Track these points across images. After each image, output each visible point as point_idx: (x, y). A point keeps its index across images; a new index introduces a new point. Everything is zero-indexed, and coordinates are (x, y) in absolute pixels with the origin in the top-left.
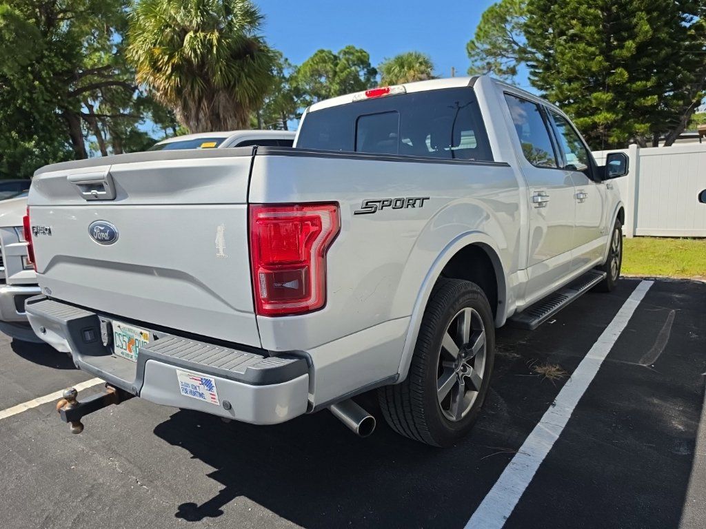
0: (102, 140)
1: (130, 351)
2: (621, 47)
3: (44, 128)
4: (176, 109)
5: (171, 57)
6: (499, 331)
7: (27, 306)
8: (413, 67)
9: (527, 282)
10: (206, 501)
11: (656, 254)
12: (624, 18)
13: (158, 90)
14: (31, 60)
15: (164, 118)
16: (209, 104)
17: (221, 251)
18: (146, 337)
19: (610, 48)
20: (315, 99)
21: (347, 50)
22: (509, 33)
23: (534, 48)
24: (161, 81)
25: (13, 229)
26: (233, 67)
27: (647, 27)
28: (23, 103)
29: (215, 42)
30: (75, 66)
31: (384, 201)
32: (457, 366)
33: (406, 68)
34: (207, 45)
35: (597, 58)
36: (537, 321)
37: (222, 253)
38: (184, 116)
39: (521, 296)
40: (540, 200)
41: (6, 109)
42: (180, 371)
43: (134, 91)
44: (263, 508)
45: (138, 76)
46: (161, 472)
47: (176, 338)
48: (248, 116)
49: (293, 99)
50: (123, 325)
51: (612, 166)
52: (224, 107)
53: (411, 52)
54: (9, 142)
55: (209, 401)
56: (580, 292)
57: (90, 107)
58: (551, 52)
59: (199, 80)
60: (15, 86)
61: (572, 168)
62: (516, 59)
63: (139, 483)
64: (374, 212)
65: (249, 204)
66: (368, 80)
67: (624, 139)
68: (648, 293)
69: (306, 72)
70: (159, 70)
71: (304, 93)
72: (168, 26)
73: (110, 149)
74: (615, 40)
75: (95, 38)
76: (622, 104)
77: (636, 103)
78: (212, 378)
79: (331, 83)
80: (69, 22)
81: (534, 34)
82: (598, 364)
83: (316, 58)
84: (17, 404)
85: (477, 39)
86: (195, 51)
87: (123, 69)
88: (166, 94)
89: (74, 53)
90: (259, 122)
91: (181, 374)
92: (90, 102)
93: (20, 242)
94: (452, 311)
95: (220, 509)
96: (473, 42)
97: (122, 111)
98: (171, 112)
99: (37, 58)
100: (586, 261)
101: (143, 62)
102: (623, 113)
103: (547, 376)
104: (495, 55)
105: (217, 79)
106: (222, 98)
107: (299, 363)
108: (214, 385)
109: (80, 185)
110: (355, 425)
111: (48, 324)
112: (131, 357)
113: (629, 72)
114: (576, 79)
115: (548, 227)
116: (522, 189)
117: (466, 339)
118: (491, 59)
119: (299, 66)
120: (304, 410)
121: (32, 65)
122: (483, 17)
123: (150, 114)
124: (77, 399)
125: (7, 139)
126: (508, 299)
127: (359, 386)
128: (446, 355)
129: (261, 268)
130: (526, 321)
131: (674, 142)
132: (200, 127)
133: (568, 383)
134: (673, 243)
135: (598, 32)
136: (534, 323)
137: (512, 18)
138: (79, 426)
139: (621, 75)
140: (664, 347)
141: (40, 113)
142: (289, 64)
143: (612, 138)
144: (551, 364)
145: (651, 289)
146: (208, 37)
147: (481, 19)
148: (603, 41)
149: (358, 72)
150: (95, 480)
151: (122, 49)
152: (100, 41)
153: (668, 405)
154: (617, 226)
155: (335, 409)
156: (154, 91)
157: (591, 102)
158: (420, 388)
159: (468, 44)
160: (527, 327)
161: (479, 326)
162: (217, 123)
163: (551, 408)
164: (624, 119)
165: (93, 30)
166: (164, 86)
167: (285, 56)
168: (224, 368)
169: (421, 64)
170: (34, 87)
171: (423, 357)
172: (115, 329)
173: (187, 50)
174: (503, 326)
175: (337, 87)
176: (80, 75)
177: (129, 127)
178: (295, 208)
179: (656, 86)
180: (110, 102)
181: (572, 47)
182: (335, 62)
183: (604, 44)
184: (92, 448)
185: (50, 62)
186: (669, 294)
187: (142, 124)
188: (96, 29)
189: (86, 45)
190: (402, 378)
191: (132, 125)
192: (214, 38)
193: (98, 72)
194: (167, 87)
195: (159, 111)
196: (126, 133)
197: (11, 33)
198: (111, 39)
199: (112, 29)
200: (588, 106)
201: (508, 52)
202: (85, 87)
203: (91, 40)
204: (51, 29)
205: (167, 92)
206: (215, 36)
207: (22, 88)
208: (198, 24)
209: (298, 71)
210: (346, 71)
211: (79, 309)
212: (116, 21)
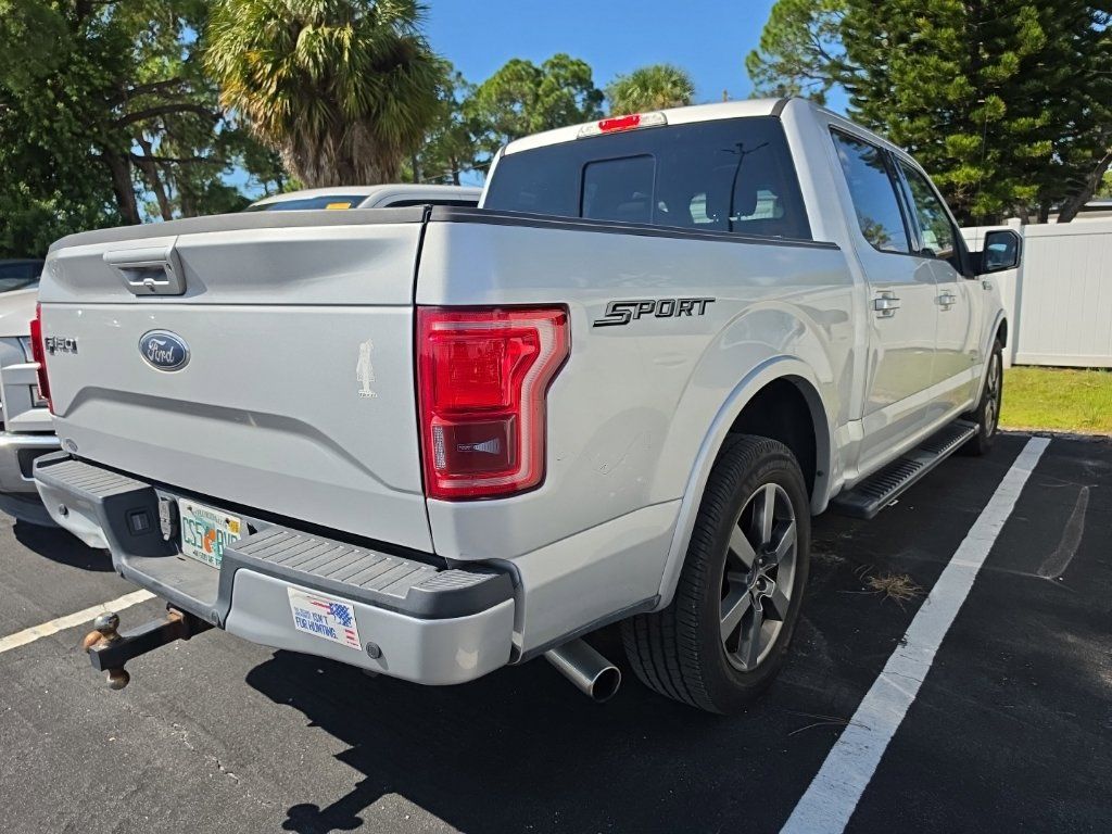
0: (165, 199)
1: (209, 550)
2: (996, 62)
3: (71, 177)
4: (283, 149)
5: (276, 66)
6: (818, 522)
7: (36, 470)
8: (662, 89)
9: (862, 441)
10: (334, 800)
11: (1048, 395)
12: (1000, 15)
13: (255, 118)
14: (52, 69)
15: (264, 165)
16: (337, 142)
17: (366, 385)
18: (235, 528)
19: (978, 63)
20: (505, 138)
21: (556, 61)
22: (813, 38)
23: (856, 61)
24: (259, 106)
25: (15, 340)
26: (377, 84)
27: (1037, 31)
28: (39, 137)
29: (347, 43)
30: (121, 79)
31: (642, 304)
32: (750, 580)
33: (650, 90)
34: (334, 48)
35: (958, 78)
36: (876, 503)
37: (367, 391)
38: (296, 162)
39: (851, 464)
40: (886, 306)
41: (11, 145)
42: (293, 590)
43: (217, 121)
44: (429, 815)
45: (222, 97)
46: (258, 750)
47: (286, 531)
48: (398, 163)
49: (469, 138)
50: (196, 506)
51: (993, 251)
52: (361, 148)
53: (659, 64)
54: (15, 199)
55: (344, 642)
56: (941, 455)
57: (146, 146)
58: (884, 67)
59: (320, 104)
60: (26, 109)
61: (927, 253)
62: (824, 79)
63: (222, 768)
64: (626, 322)
65: (415, 306)
66: (589, 109)
67: (997, 209)
68: (1042, 459)
69: (490, 95)
70: (257, 87)
71: (487, 129)
72: (268, 18)
73: (177, 213)
74: (987, 50)
75: (154, 34)
76: (995, 153)
77: (1016, 153)
78: (349, 604)
79: (529, 114)
80: (112, 9)
81: (858, 39)
82: (971, 574)
83: (507, 73)
84: (21, 630)
85: (762, 47)
86: (314, 56)
87: (199, 85)
88: (267, 125)
89: (121, 57)
90: (416, 174)
91: (296, 595)
92: (146, 137)
93: (27, 362)
94: (745, 488)
95: (357, 815)
96: (755, 54)
97: (196, 153)
98: (275, 156)
99: (60, 65)
100: (947, 407)
101: (229, 76)
102: (995, 168)
103: (890, 594)
104: (790, 73)
105: (350, 102)
106: (357, 133)
107: (500, 579)
108: (351, 614)
109: (125, 269)
110: (587, 682)
111: (70, 501)
112: (211, 560)
113: (1006, 103)
114: (923, 111)
115: (887, 351)
116: (859, 286)
117: (766, 536)
118: (785, 80)
119: (479, 85)
120: (504, 659)
121: (53, 77)
122: (774, 11)
123: (241, 159)
124: (118, 630)
125: (13, 194)
126: (834, 470)
127: (596, 616)
128: (735, 563)
129: (436, 418)
130: (859, 504)
131: (1074, 215)
132: (322, 180)
133: (925, 606)
134: (1076, 378)
135: (959, 38)
136: (871, 507)
137: (820, 15)
138: (122, 676)
139: (995, 107)
140: (1076, 547)
141: (64, 152)
142: (464, 82)
143: (976, 209)
144: (896, 574)
145: (1048, 450)
146: (336, 34)
147: (770, 14)
148: (966, 52)
149: (573, 96)
150: (148, 762)
151: (197, 52)
152: (162, 39)
153: (1092, 646)
154: (997, 349)
155: (555, 656)
156: (248, 122)
157: (945, 150)
158: (694, 618)
159: (748, 58)
160: (860, 513)
161: (788, 514)
162: (349, 173)
163: (899, 648)
164: (997, 177)
165: (151, 22)
166: (265, 114)
167: (457, 68)
168: (369, 587)
169: (675, 84)
170: (57, 112)
171: (699, 567)
172: (183, 513)
173: (302, 56)
174: (823, 513)
175: (540, 120)
176: (131, 93)
177: (207, 179)
178: (495, 314)
179: (1051, 126)
180: (177, 139)
181: (918, 62)
182: (537, 79)
183: (969, 57)
184: (144, 707)
185: (82, 72)
186: (1077, 461)
187: (228, 174)
188: (156, 19)
189: (141, 45)
190: (665, 602)
191: (213, 175)
192: (346, 37)
193: (159, 89)
194: (269, 114)
195: (256, 153)
196: (203, 189)
197: (20, 24)
198: (180, 36)
199: (182, 21)
200: (941, 156)
201: (812, 69)
202: (137, 113)
203: (147, 37)
204: (86, 18)
205: (270, 122)
206: (346, 35)
207: (36, 113)
208: (320, 14)
209: (478, 94)
210: (554, 95)
211: (124, 477)
212: (188, 7)
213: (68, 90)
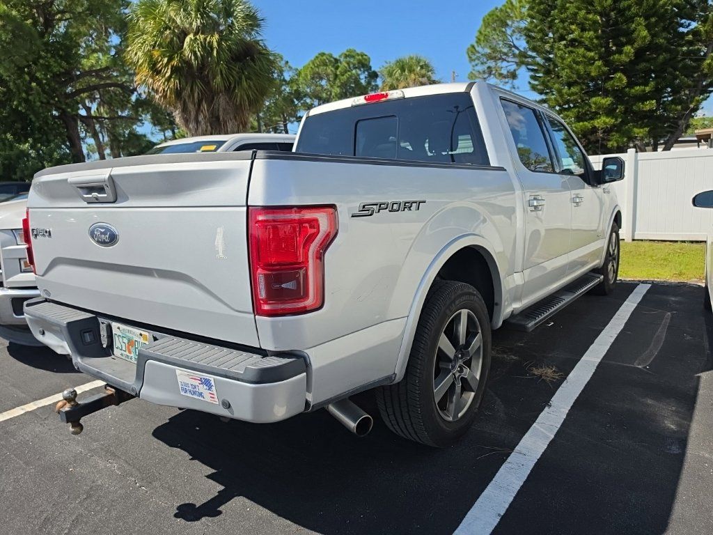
0: (100, 142)
1: (130, 352)
2: (620, 52)
3: (40, 129)
4: (175, 111)
5: (170, 59)
6: (498, 334)
7: (25, 308)
8: (414, 70)
9: (523, 285)
10: (205, 501)
11: (654, 258)
12: (622, 23)
13: (157, 92)
14: (28, 62)
15: (162, 120)
16: (209, 106)
18: (145, 338)
19: (609, 53)
20: (316, 102)
21: (347, 53)
22: (509, 37)
23: (534, 52)
24: (160, 83)
25: (10, 231)
26: (234, 70)
27: (645, 33)
28: (20, 104)
29: (215, 44)
30: (72, 68)
31: (381, 204)
32: (453, 367)
33: (406, 71)
34: (207, 48)
35: (596, 62)
36: (533, 323)
37: (221, 254)
38: (184, 119)
39: (517, 298)
40: (535, 204)
42: (179, 371)
43: (133, 93)
44: (261, 508)
45: (136, 78)
46: (160, 474)
47: (176, 339)
48: (248, 118)
49: (293, 102)
50: (122, 326)
51: (608, 170)
52: (224, 110)
53: (412, 56)
54: (4, 144)
55: (209, 400)
56: (577, 294)
57: (88, 109)
58: (551, 56)
59: (198, 82)
60: (12, 87)
61: (569, 172)
62: (516, 62)
63: (138, 484)
64: (371, 215)
65: (248, 207)
66: (369, 83)
67: (623, 143)
68: (645, 296)
69: (306, 75)
70: (158, 72)
71: (305, 96)
72: (167, 28)
73: (107, 151)
74: (614, 45)
75: (93, 39)
76: (621, 108)
77: (634, 108)
78: (211, 378)
79: (332, 86)
80: (66, 23)
81: (534, 38)
82: (594, 365)
83: (317, 61)
84: (14, 408)
85: (477, 42)
86: (194, 53)
87: (122, 70)
88: (165, 97)
89: (72, 54)
90: (259, 125)
91: (181, 374)
92: (87, 103)
93: (18, 245)
94: (448, 311)
95: (219, 509)
96: (473, 46)
97: (120, 113)
98: (170, 115)
99: (34, 59)
100: (583, 264)
101: (141, 65)
102: (622, 118)
103: (543, 377)
104: (494, 59)
105: (218, 81)
106: (222, 101)
107: (297, 362)
108: (213, 383)
109: (81, 188)
110: (352, 425)
111: (47, 326)
112: (131, 359)
113: (627, 77)
114: (576, 83)
115: (546, 230)
116: (518, 192)
117: (462, 341)
118: (491, 63)
119: (299, 69)
120: (301, 409)
121: (29, 66)
122: (484, 20)
123: (149, 116)
124: (76, 399)
126: (504, 302)
128: (442, 356)
129: (260, 269)
130: (523, 323)
131: (672, 146)
132: (200, 130)
133: (564, 385)
134: (672, 247)
135: (597, 38)
136: (530, 325)
137: (513, 22)
138: (78, 426)
139: (620, 80)
140: (659, 349)
141: (36, 114)
142: (290, 67)
143: (611, 143)
144: (548, 366)
145: (648, 292)
146: (208, 39)
147: (481, 22)
148: (601, 46)
149: (359, 75)
150: (93, 482)
151: (120, 50)
152: (98, 42)
153: (661, 405)
154: (615, 229)
155: (333, 409)
156: (153, 93)
157: (590, 107)
158: (417, 388)
159: (468, 49)
160: (524, 328)
161: (476, 328)
162: (217, 126)
163: (546, 409)
164: (624, 123)
165: (91, 32)
166: (164, 90)
167: (286, 59)
168: (223, 368)
169: (422, 67)
170: (31, 89)
171: (420, 358)
172: (115, 331)
173: (187, 53)
174: (500, 328)
175: (338, 90)
176: (78, 77)
177: (127, 129)
178: (293, 210)
179: (655, 91)
180: (107, 104)
181: (572, 52)
182: (336, 65)
183: (603, 49)
184: (90, 451)
185: (47, 63)
186: (665, 297)
187: (140, 126)
188: (94, 30)
189: (84, 46)
190: (399, 378)
191: (130, 127)
192: (215, 40)
193: (96, 74)
194: (166, 89)
195: (159, 112)
196: (124, 136)
197: (8, 34)
198: (109, 40)
199: (111, 31)
200: (588, 111)
201: (508, 56)
202: (83, 89)
203: (89, 41)
204: (50, 30)
205: (166, 94)
206: (215, 39)
207: (18, 90)
208: (198, 27)
209: (299, 74)
210: (347, 75)
211: (79, 311)
212: (115, 22)
213: (38, 75)
